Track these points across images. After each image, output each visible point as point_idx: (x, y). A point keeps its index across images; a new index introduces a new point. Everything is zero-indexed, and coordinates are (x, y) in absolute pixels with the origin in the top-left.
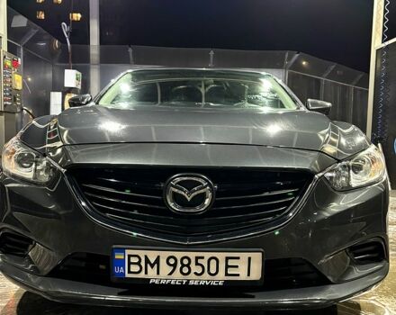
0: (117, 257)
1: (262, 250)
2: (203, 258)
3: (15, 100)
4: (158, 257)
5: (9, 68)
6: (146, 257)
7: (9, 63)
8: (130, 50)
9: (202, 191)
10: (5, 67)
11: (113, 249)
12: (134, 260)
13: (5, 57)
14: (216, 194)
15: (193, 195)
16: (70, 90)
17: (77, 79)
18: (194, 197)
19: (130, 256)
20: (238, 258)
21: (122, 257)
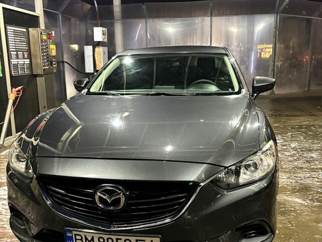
0: (68, 235)
1: (160, 236)
2: (121, 239)
3: (52, 64)
4: (93, 237)
5: (46, 41)
6: (85, 236)
7: (45, 37)
8: (144, 7)
9: (117, 197)
10: (42, 41)
11: (66, 230)
12: (78, 237)
13: (41, 33)
14: (128, 198)
15: (113, 198)
16: (99, 44)
17: (103, 34)
18: (113, 200)
19: (75, 235)
20: (144, 241)
21: (71, 235)
